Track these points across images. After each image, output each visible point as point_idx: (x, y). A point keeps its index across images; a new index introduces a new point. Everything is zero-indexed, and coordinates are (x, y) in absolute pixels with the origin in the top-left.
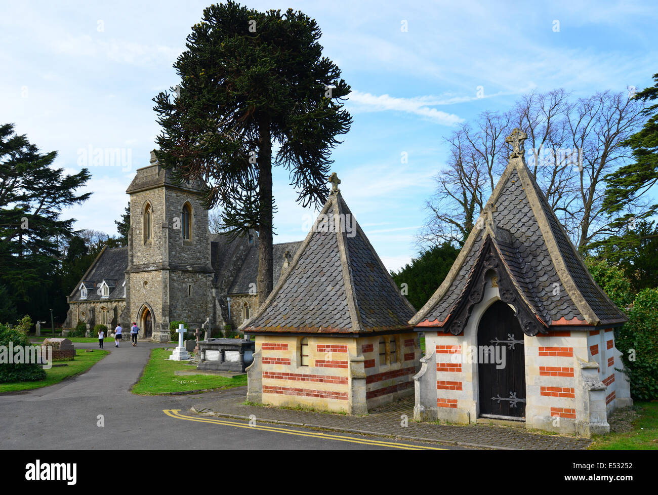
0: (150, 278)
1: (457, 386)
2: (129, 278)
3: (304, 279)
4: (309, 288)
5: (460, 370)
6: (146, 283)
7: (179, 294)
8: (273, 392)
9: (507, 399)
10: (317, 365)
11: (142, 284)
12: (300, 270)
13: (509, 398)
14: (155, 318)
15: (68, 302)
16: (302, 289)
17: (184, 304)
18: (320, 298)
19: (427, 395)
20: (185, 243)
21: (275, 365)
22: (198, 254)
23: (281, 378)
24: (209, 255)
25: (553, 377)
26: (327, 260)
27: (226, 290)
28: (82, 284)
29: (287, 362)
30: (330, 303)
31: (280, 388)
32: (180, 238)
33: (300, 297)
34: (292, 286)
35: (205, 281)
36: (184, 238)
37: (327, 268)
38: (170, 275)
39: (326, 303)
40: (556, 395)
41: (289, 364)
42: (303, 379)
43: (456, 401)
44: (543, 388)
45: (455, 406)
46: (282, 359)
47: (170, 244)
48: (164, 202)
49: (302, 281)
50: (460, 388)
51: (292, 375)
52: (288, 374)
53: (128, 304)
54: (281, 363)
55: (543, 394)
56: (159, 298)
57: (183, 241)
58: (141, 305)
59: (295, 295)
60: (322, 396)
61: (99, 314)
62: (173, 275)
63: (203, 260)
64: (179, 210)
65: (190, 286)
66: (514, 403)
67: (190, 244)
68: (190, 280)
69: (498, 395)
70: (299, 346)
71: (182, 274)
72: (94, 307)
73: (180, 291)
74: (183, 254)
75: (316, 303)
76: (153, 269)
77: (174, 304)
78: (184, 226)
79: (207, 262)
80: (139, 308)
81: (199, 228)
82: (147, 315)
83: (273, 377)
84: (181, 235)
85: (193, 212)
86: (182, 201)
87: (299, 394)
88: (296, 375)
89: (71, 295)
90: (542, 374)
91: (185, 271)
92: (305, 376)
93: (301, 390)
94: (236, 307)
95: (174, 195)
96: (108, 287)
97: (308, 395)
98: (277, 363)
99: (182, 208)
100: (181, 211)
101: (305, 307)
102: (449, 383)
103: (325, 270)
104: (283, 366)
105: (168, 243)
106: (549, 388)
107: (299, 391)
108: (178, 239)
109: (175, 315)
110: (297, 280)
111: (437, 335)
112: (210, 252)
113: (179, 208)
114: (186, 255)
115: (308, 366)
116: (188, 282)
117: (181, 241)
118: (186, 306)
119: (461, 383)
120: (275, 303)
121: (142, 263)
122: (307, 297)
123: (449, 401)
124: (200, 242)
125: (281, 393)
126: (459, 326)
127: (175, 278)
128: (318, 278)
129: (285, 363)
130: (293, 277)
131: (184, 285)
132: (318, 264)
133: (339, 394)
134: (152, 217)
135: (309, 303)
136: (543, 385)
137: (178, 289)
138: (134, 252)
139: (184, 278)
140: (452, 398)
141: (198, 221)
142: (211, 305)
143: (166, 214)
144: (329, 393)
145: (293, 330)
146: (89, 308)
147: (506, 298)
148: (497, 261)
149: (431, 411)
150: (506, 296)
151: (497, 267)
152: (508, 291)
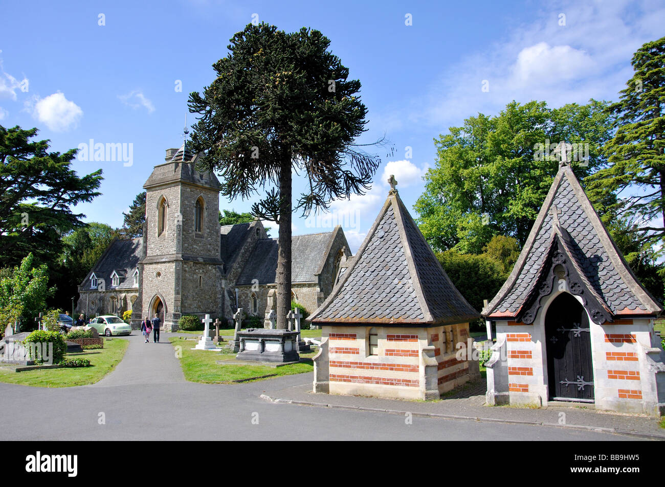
0: (163, 269)
1: (528, 371)
2: (143, 269)
3: (369, 273)
4: (375, 282)
5: (530, 357)
6: (159, 274)
7: (191, 285)
8: (340, 380)
9: (575, 383)
10: (387, 354)
11: (155, 275)
12: (364, 264)
13: (576, 381)
14: (167, 308)
15: (79, 291)
16: (368, 282)
17: (194, 294)
18: (388, 290)
19: (500, 381)
20: (197, 236)
21: (342, 355)
22: (209, 246)
23: (350, 367)
24: (218, 247)
25: (619, 361)
26: (391, 255)
27: (234, 281)
28: (93, 274)
29: (355, 351)
30: (397, 295)
31: (348, 377)
32: (193, 231)
33: (367, 290)
34: (357, 279)
35: (214, 272)
36: (196, 230)
37: (392, 262)
38: (183, 266)
39: (394, 295)
40: (622, 378)
41: (358, 353)
42: (372, 368)
43: (527, 386)
44: (610, 372)
45: (526, 390)
46: (350, 349)
47: (183, 236)
48: (179, 196)
49: (367, 274)
50: (530, 373)
51: (361, 363)
52: (356, 363)
53: (141, 294)
54: (349, 353)
55: (610, 377)
56: (171, 289)
57: (196, 234)
58: (153, 296)
59: (362, 288)
60: (392, 384)
61: (108, 304)
62: (185, 266)
63: (213, 252)
64: (193, 204)
65: (200, 277)
66: (582, 386)
67: (202, 237)
68: (201, 271)
69: (566, 379)
70: (368, 336)
71: (193, 265)
72: (105, 296)
73: (191, 281)
74: (194, 246)
75: (384, 295)
76: (167, 260)
77: (185, 294)
78: (197, 219)
79: (217, 254)
80: (151, 298)
81: (210, 221)
82: (158, 305)
83: (340, 366)
84: (194, 229)
85: (205, 206)
86: (196, 196)
87: (368, 382)
88: (365, 364)
89: (82, 285)
90: (608, 359)
91: (196, 263)
92: (374, 364)
93: (370, 378)
94: (244, 297)
95: (189, 190)
96: (118, 277)
97: (377, 383)
98: (344, 352)
99: (195, 202)
100: (195, 205)
101: (373, 299)
102: (519, 369)
103: (390, 264)
104: (351, 355)
105: (181, 235)
106: (616, 372)
107: (368, 380)
108: (190, 231)
109: (186, 305)
110: (362, 273)
111: (507, 324)
112: (220, 245)
113: (193, 202)
114: (198, 247)
115: (377, 355)
116: (198, 273)
117: (194, 234)
118: (197, 296)
119: (531, 369)
120: (341, 296)
121: (155, 254)
122: (374, 290)
123: (520, 386)
124: (210, 234)
125: (350, 381)
126: (531, 316)
127: (187, 269)
128: (383, 272)
129: (353, 353)
130: (357, 271)
131: (195, 276)
132: (382, 259)
133: (409, 381)
134: (167, 210)
135: (376, 295)
136: (610, 369)
137: (190, 279)
138: (148, 244)
139: (195, 270)
140: (523, 383)
141: (209, 215)
142: (220, 296)
143: (181, 208)
144: (399, 380)
145: (363, 320)
146: (99, 297)
147: (575, 291)
148: (564, 258)
149: (504, 396)
150: (574, 289)
151: (565, 262)
152: (576, 284)
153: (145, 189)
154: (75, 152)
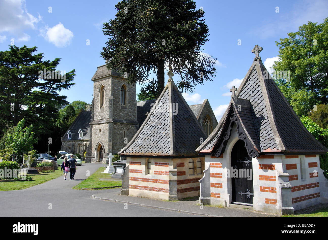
0: (102, 127)
1: (219, 185)
2: (92, 127)
3: (152, 127)
4: (153, 132)
5: (221, 177)
6: (100, 130)
7: (118, 137)
8: (134, 188)
9: (246, 194)
10: (154, 174)
11: (98, 131)
12: (150, 122)
13: (246, 193)
14: (104, 150)
15: (61, 141)
16: (150, 132)
17: (121, 142)
18: (158, 137)
19: (205, 190)
20: (122, 107)
21: (135, 174)
22: (130, 114)
23: (138, 180)
24: (136, 114)
25: (266, 181)
26: (163, 117)
28: (69, 131)
29: (140, 172)
30: (162, 140)
31: (137, 186)
32: (119, 105)
33: (149, 137)
34: (146, 130)
35: (133, 129)
36: (122, 104)
37: (163, 121)
38: (113, 126)
39: (160, 140)
40: (267, 191)
41: (142, 173)
42: (148, 181)
43: (219, 194)
44: (261, 187)
45: (219, 197)
46: (139, 170)
47: (114, 108)
48: (111, 84)
49: (151, 128)
50: (221, 187)
51: (143, 179)
52: (141, 178)
53: (91, 142)
54: (138, 172)
55: (261, 191)
56: (107, 139)
57: (121, 106)
58: (97, 143)
59: (147, 136)
60: (157, 191)
61: (77, 148)
62: (115, 125)
63: (132, 117)
64: (120, 89)
65: (124, 132)
66: (249, 196)
67: (125, 108)
68: (125, 128)
69: (241, 191)
70: (147, 163)
71: (120, 125)
72: (75, 143)
73: (119, 134)
74: (121, 114)
75: (156, 139)
76: (104, 122)
77: (115, 142)
78: (122, 98)
79: (135, 118)
80: (96, 144)
81: (130, 99)
82: (100, 149)
83: (134, 180)
84: (120, 103)
85: (127, 90)
86: (121, 84)
87: (146, 189)
88: (145, 179)
89: (63, 137)
90: (260, 179)
91: (122, 123)
92: (149, 179)
93: (147, 187)
95: (117, 80)
96: (82, 132)
97: (150, 190)
98: (136, 172)
99: (121, 88)
100: (121, 89)
101: (150, 142)
102: (216, 184)
103: (162, 122)
104: (139, 174)
105: (112, 107)
106: (264, 187)
107: (146, 188)
108: (118, 105)
109: (116, 148)
110: (148, 127)
111: (210, 157)
112: (136, 112)
113: (119, 88)
114: (123, 114)
115: (151, 174)
116: (123, 130)
117: (120, 106)
118: (122, 143)
119: (222, 184)
120: (136, 141)
121: (99, 119)
122: (152, 137)
123: (216, 194)
124: (131, 106)
125: (138, 189)
126: (219, 152)
127: (116, 127)
128: (158, 126)
129: (140, 173)
130: (146, 126)
131: (121, 131)
132: (159, 119)
133: (164, 189)
134: (105, 93)
135: (152, 140)
136: (261, 185)
137: (118, 133)
138: (95, 113)
139: (121, 127)
140: (217, 193)
141: (130, 95)
143: (112, 91)
144: (160, 189)
145: (142, 154)
146: (72, 144)
147: (241, 137)
148: (236, 117)
149: (207, 200)
150: (241, 136)
151: (237, 120)
152: (242, 133)
153: (93, 80)
154: (58, 60)
